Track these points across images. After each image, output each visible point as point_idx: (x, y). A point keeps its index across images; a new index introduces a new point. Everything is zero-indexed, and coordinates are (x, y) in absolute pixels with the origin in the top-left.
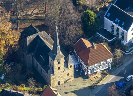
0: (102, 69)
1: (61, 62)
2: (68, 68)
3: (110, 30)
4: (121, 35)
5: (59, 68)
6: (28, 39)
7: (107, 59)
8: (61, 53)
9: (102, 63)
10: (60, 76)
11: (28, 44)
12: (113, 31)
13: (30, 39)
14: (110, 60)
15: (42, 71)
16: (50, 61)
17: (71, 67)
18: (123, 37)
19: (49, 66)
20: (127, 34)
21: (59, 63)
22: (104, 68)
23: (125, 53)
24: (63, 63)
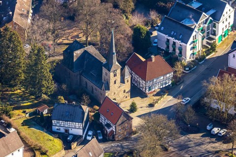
0: (161, 87)
1: (117, 75)
2: (124, 83)
3: (164, 47)
4: (179, 49)
5: (115, 83)
6: (75, 54)
7: (168, 74)
8: (117, 63)
9: (162, 78)
10: (116, 93)
11: (75, 60)
12: (168, 47)
13: (77, 54)
14: (170, 75)
15: (94, 89)
16: (104, 74)
17: (128, 81)
18: (181, 53)
19: (103, 81)
20: (186, 47)
21: (115, 75)
22: (164, 86)
23: (184, 71)
24: (120, 76)
